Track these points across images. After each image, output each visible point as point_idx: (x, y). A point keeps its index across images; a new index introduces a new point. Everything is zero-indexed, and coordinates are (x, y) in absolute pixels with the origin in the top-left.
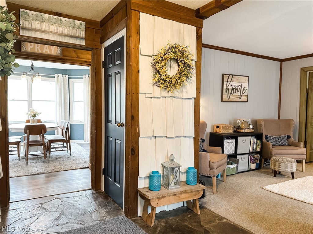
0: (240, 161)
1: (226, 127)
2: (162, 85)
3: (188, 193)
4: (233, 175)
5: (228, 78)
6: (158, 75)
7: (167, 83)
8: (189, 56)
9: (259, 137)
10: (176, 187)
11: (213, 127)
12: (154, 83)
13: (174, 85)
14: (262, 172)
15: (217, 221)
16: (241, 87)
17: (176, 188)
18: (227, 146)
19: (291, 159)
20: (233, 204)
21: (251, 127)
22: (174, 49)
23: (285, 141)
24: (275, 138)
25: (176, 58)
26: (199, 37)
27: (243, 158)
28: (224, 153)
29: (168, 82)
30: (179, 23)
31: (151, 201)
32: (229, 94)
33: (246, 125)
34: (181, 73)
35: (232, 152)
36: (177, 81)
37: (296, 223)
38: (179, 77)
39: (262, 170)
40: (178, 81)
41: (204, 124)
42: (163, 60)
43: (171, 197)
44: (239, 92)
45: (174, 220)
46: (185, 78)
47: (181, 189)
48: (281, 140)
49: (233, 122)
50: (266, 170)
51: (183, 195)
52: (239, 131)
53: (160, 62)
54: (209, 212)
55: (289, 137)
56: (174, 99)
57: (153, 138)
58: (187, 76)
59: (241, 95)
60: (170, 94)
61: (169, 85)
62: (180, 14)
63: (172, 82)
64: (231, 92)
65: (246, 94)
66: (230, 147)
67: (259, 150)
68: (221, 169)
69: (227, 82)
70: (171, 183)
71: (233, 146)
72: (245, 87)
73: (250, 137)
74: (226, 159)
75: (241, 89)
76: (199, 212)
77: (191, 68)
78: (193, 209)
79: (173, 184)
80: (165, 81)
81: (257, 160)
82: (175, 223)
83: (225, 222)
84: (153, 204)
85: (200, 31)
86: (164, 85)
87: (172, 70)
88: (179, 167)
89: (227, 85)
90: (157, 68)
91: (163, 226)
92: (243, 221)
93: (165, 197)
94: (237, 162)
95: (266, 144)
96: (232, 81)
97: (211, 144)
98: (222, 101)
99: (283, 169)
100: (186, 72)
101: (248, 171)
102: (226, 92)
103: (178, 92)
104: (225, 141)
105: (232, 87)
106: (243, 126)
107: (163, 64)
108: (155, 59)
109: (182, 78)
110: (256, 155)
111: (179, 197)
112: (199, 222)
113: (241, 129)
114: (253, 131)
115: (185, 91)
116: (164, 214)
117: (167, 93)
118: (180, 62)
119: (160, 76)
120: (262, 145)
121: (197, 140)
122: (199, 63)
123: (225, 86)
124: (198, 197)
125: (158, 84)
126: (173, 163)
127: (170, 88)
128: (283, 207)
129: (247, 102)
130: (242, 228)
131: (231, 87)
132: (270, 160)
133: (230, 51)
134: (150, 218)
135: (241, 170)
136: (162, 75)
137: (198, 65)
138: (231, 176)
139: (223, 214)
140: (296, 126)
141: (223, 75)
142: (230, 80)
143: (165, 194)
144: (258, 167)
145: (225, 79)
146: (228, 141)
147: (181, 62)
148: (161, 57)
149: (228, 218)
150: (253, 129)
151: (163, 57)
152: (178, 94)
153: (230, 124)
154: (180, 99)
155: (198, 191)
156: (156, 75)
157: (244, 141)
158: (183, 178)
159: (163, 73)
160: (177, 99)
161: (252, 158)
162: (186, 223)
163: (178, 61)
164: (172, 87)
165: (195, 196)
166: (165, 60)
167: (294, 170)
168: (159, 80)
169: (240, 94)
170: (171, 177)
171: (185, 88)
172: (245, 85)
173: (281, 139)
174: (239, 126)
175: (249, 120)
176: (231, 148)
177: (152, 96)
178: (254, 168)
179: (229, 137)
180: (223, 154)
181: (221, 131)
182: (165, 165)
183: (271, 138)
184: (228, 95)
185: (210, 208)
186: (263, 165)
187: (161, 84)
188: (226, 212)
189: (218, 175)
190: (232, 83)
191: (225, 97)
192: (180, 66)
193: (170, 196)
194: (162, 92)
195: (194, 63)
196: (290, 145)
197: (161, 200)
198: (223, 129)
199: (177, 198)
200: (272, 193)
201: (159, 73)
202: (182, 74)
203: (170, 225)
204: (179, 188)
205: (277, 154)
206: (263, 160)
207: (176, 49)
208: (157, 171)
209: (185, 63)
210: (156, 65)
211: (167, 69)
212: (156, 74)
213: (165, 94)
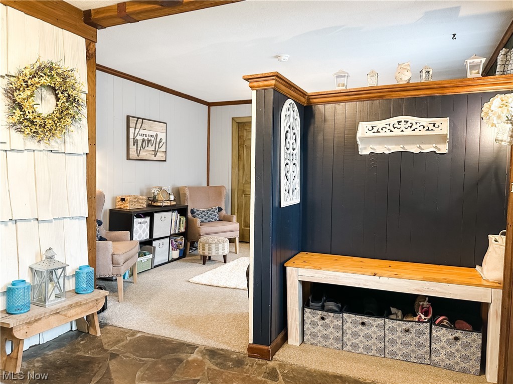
0: (157, 249)
1: (136, 199)
2: (26, 130)
3: (81, 305)
4: (148, 271)
5: (136, 123)
6: (18, 112)
7: (37, 127)
8: (76, 85)
9: (183, 211)
10: (58, 301)
11: (115, 200)
12: (11, 125)
13: (50, 130)
14: (187, 261)
15: (129, 338)
16: (156, 139)
17: (58, 303)
18: (138, 229)
19: (223, 238)
20: (150, 310)
21: (172, 197)
22: (48, 71)
23: (215, 215)
24: (204, 211)
25: (52, 85)
26: (91, 56)
27: (161, 244)
28: (134, 239)
29: (38, 125)
30: (55, 27)
31: (13, 330)
32: (139, 148)
33: (165, 195)
34: (62, 112)
35: (146, 236)
36: (56, 124)
37: (228, 315)
38: (58, 118)
39: (188, 258)
40: (58, 125)
41: (102, 196)
42: (28, 87)
43: (53, 317)
44: (154, 145)
45: (57, 355)
46: (69, 120)
47: (69, 302)
48: (211, 214)
49: (145, 191)
50: (193, 258)
51: (71, 311)
52: (155, 204)
53: (21, 89)
54: (114, 330)
55: (220, 209)
56: (50, 153)
57: (10, 223)
58: (73, 118)
59: (157, 150)
60: (42, 146)
61: (41, 130)
62: (57, 12)
63: (45, 125)
64: (142, 145)
65: (163, 149)
66: (142, 229)
67: (183, 230)
68: (130, 264)
69: (135, 128)
70: (50, 295)
71: (147, 227)
72: (161, 139)
73: (171, 213)
74: (137, 248)
75: (156, 141)
76: (100, 332)
77: (79, 105)
78: (88, 330)
79: (53, 297)
80: (32, 122)
81: (181, 244)
82: (60, 357)
83: (140, 336)
84: (17, 334)
85: (92, 46)
86: (31, 130)
87: (46, 105)
88: (64, 269)
89: (135, 133)
90: (17, 99)
91: (38, 367)
92: (164, 329)
93: (40, 319)
94: (152, 251)
95: (193, 220)
96: (143, 127)
97: (112, 228)
98: (128, 158)
99: (213, 253)
100: (71, 111)
101: (169, 262)
102: (134, 145)
103: (57, 142)
104: (135, 220)
105: (143, 137)
106: (160, 197)
107: (29, 93)
108: (13, 84)
109: (65, 121)
110: (179, 238)
111: (65, 315)
112: (101, 347)
113: (157, 201)
114: (175, 203)
115: (70, 142)
116: (37, 349)
117: (37, 143)
118: (60, 93)
119: (22, 113)
120: (188, 222)
121: (92, 222)
122: (91, 96)
123: (131, 136)
124: (98, 309)
125: (18, 126)
126: (52, 263)
127: (42, 136)
128: (214, 300)
129: (165, 161)
130: (164, 338)
131: (141, 138)
132: (197, 242)
133: (138, 80)
134: (13, 360)
135: (159, 262)
136: (27, 112)
137: (91, 100)
138: (144, 273)
139: (136, 328)
140: (228, 194)
141: (128, 117)
142: (139, 125)
143: (41, 315)
144: (182, 255)
145: (132, 124)
146: (140, 220)
147: (62, 93)
148: (23, 80)
149: (143, 331)
150: (174, 200)
151: (27, 81)
152: (57, 145)
153: (142, 195)
154: (61, 154)
155: (97, 300)
156: (14, 111)
157: (163, 219)
158: (71, 285)
159: (28, 108)
160: (56, 154)
161: (174, 243)
162: (78, 353)
163: (57, 90)
164: (47, 134)
165: (92, 310)
166: (31, 86)
167: (226, 252)
168: (21, 120)
169: (155, 149)
170: (50, 286)
171: (69, 137)
172: (162, 136)
173: (211, 212)
174: (155, 197)
175: (169, 189)
176: (144, 231)
177: (7, 147)
178: (177, 256)
179: (141, 214)
180: (132, 241)
181: (128, 206)
182: (37, 268)
183: (199, 213)
184: (137, 150)
185: (116, 324)
186: (188, 251)
187: (26, 127)
188: (140, 324)
189: (125, 273)
190: (142, 132)
191: (133, 153)
192: (60, 99)
193: (50, 315)
194: (27, 141)
195: (84, 96)
196: (221, 220)
197: (33, 326)
198: (131, 202)
199: (62, 317)
200: (200, 285)
201: (21, 108)
202: (65, 113)
203: (51, 363)
204: (65, 301)
205: (206, 234)
206: (189, 244)
207: (52, 72)
208: (21, 279)
209: (69, 95)
210: (15, 94)
211: (35, 103)
212: (15, 109)
213: (32, 144)
